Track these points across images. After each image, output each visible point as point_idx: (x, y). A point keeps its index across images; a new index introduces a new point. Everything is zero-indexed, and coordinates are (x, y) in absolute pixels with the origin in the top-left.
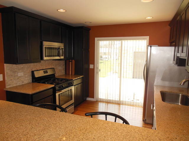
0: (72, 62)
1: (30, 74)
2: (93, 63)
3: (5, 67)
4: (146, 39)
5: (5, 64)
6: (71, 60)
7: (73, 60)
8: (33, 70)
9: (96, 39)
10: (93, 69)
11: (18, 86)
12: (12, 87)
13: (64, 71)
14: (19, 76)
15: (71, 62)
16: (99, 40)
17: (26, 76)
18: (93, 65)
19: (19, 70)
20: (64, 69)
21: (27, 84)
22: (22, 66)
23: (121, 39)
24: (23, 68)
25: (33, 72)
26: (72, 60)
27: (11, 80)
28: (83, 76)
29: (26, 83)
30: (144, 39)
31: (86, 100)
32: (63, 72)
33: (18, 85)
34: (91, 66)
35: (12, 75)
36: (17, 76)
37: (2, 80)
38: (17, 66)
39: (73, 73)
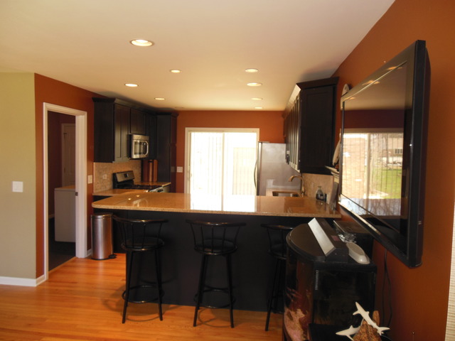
0: (153, 162)
1: (111, 177)
2: (183, 165)
4: (255, 132)
5: (94, 163)
6: (151, 160)
7: (155, 161)
8: (114, 172)
9: (187, 129)
10: (182, 174)
15: (151, 164)
16: (190, 131)
17: (109, 179)
18: (182, 168)
20: (140, 173)
23: (223, 131)
25: (114, 175)
26: (153, 160)
27: (98, 183)
28: (170, 183)
29: (108, 189)
30: (253, 132)
33: (102, 190)
34: (179, 170)
35: (99, 177)
36: (102, 178)
37: (91, 182)
39: (155, 180)
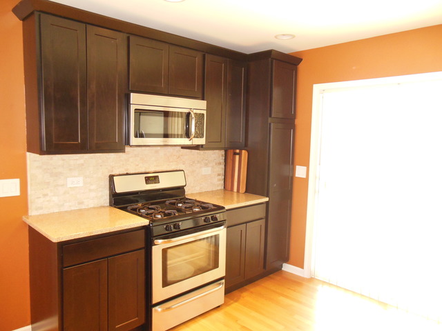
0: (240, 154)
1: (106, 182)
2: (306, 163)
3: (28, 162)
5: (28, 154)
6: (238, 151)
7: (243, 151)
8: (115, 172)
9: (315, 87)
10: (305, 181)
11: (66, 212)
12: (48, 214)
13: (219, 180)
14: (69, 185)
15: (237, 157)
16: (324, 91)
17: (93, 187)
18: (305, 168)
19: (70, 170)
20: (219, 175)
21: (94, 208)
22: (82, 161)
24: (83, 165)
25: (111, 177)
26: (241, 150)
27: (45, 195)
28: (267, 199)
29: (92, 206)
31: (278, 270)
32: (218, 183)
33: (66, 208)
34: (300, 172)
35: (48, 183)
36: (63, 185)
37: (17, 193)
38: (64, 160)
39: (243, 189)
